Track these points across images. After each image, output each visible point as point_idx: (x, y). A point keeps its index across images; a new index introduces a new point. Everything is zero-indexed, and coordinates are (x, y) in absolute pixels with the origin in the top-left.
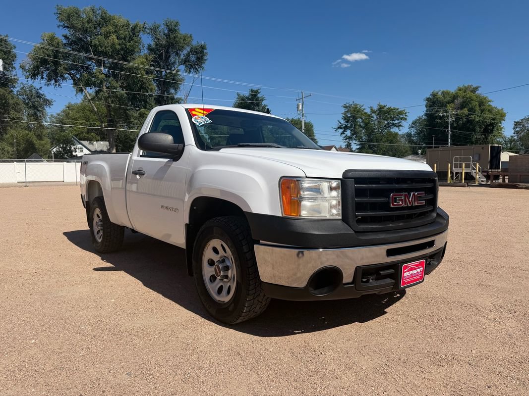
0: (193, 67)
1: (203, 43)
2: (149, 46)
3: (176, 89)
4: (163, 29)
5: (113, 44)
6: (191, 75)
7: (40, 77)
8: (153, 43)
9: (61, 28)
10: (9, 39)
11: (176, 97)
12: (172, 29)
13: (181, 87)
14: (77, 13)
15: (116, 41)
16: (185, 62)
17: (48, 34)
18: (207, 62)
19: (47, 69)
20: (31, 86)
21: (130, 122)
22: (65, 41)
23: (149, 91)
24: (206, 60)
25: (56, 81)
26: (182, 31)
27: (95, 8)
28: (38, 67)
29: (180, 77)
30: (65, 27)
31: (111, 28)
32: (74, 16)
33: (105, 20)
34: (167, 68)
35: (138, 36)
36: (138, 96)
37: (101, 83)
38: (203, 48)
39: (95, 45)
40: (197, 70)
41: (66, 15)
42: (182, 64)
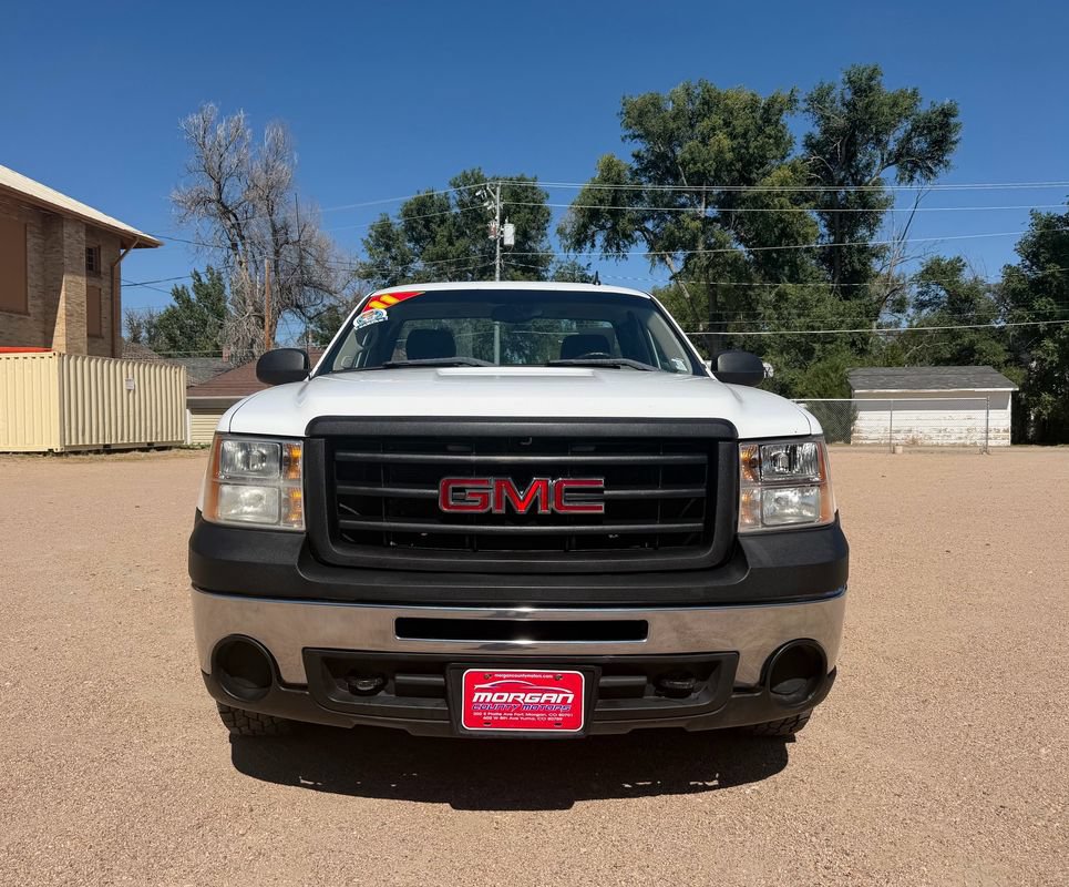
0: (919, 167)
1: (947, 102)
2: (809, 137)
3: (871, 228)
4: (841, 91)
5: (721, 152)
6: (915, 186)
7: (589, 245)
8: (817, 132)
9: (628, 140)
10: (538, 184)
11: (871, 244)
12: (862, 88)
13: (885, 218)
14: (656, 104)
15: (727, 143)
16: (899, 157)
17: (603, 158)
18: (958, 148)
19: (602, 228)
20: (574, 264)
21: (756, 316)
22: (635, 166)
23: (800, 240)
24: (955, 142)
25: (618, 249)
26: (888, 86)
27: (693, 84)
28: (585, 226)
29: (884, 196)
30: (635, 137)
31: (717, 120)
32: (649, 111)
33: (709, 104)
34: (853, 180)
35: (777, 121)
36: (775, 255)
37: (694, 239)
38: (947, 114)
39: (684, 161)
40: (932, 172)
41: (636, 113)
42: (889, 165)
